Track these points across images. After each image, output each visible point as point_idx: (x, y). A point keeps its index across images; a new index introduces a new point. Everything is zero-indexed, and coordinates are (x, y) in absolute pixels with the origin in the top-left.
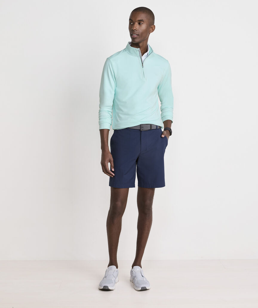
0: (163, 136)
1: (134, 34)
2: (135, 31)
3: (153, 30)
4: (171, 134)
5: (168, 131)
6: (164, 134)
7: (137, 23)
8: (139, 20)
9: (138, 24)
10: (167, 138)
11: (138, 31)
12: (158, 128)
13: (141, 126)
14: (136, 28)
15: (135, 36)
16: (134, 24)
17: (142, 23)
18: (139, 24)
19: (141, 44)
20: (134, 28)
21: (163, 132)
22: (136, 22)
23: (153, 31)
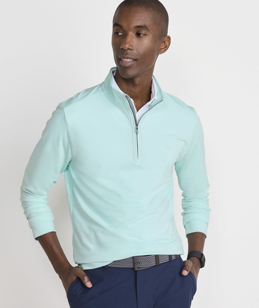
0: (185, 273)
1: (127, 58)
2: (129, 51)
3: (166, 48)
4: (202, 265)
5: (196, 260)
6: (187, 268)
7: (131, 34)
8: (139, 27)
9: (134, 35)
10: (193, 275)
11: (135, 52)
12: (174, 258)
13: (135, 261)
14: (132, 46)
15: (128, 61)
16: (125, 35)
17: (144, 32)
18: (138, 35)
19: (137, 80)
20: (127, 46)
21: (186, 264)
22: (130, 30)
23: (165, 50)
